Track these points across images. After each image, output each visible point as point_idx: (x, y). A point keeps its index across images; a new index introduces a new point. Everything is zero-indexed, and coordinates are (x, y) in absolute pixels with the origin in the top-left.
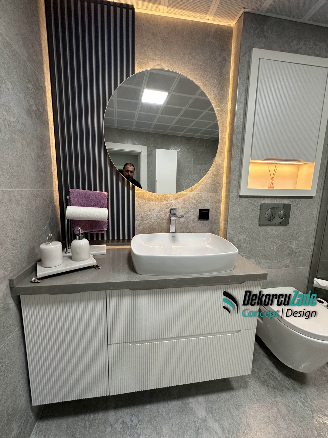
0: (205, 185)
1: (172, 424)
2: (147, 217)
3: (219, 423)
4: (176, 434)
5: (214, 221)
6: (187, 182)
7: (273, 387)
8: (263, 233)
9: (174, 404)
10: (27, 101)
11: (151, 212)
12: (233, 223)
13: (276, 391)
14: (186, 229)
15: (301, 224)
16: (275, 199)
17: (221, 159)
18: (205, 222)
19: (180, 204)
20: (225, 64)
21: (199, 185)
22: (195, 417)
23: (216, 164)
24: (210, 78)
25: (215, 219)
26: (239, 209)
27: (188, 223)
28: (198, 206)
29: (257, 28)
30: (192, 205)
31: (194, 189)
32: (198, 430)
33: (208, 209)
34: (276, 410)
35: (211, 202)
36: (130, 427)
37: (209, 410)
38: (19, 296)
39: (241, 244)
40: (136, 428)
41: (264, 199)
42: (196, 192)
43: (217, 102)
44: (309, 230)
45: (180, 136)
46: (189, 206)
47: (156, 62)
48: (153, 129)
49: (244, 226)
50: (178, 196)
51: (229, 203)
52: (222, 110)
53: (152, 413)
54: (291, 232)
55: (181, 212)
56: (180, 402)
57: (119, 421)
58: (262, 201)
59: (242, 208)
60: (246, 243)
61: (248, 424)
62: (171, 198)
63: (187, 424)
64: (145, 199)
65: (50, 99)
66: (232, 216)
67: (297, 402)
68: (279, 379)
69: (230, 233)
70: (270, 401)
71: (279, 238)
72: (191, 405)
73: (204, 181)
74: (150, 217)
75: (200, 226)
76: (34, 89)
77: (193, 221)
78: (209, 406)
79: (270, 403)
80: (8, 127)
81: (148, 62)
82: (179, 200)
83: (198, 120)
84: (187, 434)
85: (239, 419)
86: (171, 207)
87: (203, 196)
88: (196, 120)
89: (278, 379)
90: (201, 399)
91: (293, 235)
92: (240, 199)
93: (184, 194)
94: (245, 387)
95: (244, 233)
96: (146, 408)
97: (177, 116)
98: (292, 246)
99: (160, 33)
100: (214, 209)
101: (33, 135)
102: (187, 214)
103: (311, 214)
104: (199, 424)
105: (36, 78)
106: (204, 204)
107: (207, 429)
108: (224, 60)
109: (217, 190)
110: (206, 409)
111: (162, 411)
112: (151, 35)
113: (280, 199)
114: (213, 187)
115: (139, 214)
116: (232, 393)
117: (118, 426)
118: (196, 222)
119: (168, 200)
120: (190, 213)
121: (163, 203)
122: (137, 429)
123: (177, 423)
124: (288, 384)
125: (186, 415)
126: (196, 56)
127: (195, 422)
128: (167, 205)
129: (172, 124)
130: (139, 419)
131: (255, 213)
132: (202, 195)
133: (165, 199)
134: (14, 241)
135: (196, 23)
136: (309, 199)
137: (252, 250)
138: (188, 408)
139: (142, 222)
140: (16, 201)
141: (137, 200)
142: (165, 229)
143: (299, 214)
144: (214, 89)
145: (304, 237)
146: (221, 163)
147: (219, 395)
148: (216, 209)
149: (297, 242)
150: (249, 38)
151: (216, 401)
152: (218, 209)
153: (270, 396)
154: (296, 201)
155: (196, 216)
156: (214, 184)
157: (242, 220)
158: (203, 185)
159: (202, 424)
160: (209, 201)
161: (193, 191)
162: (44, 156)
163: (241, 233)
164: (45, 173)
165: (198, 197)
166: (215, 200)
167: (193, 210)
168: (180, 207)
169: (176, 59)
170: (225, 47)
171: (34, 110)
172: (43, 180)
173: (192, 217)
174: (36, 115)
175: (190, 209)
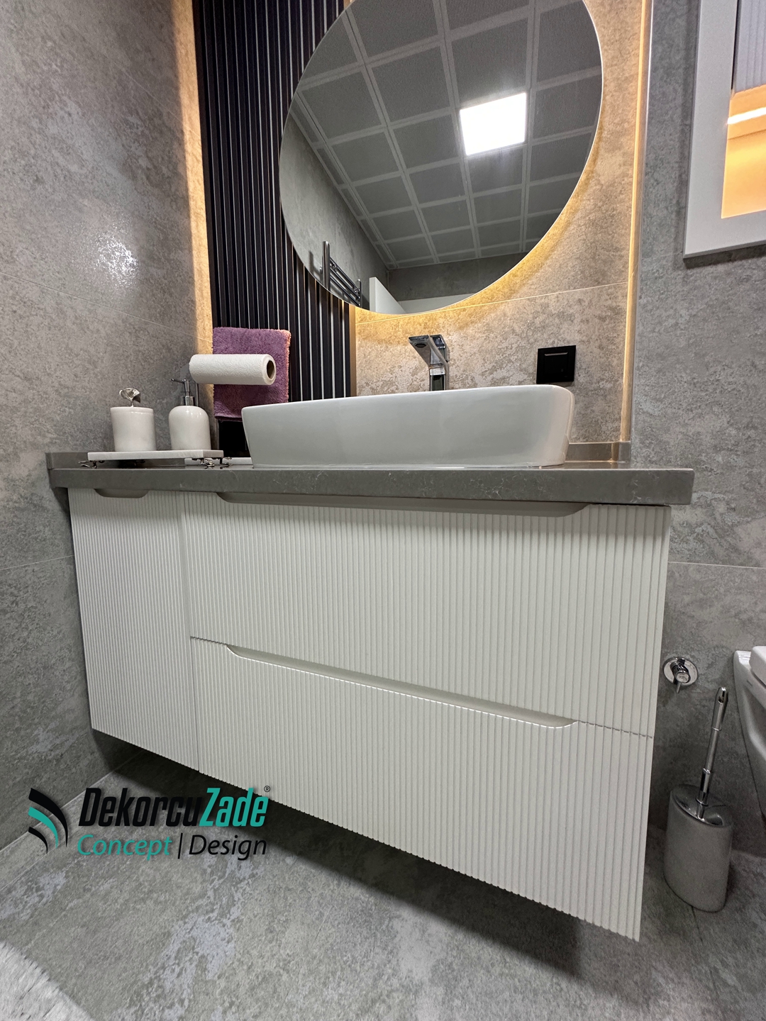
0: (558, 264)
1: (315, 934)
4: (308, 962)
5: (594, 385)
9: (356, 894)
10: (123, 146)
11: (394, 375)
12: (659, 371)
17: (619, 159)
19: (475, 341)
21: (537, 271)
22: (389, 961)
23: (599, 183)
26: (683, 312)
28: (536, 340)
30: (512, 339)
32: (374, 1002)
33: (571, 344)
35: (582, 321)
36: (227, 875)
37: (446, 977)
38: (66, 491)
40: (237, 883)
46: (504, 345)
49: (712, 378)
50: (469, 319)
53: (289, 878)
55: (478, 365)
56: (372, 900)
59: (700, 306)
62: (446, 326)
63: (354, 960)
65: (196, 158)
66: (653, 344)
69: (647, 413)
72: (396, 924)
73: (555, 255)
76: (147, 128)
78: (451, 963)
80: (62, 179)
82: (470, 331)
84: (339, 985)
87: (552, 303)
90: (439, 930)
92: (690, 272)
93: (486, 308)
94: (636, 1003)
95: (715, 409)
100: (597, 344)
101: (137, 213)
102: (499, 371)
104: (389, 988)
105: (155, 110)
106: (556, 329)
109: (604, 274)
110: (434, 970)
111: (313, 889)
114: (591, 267)
115: (367, 384)
116: (564, 984)
120: (508, 367)
122: (238, 889)
123: (331, 940)
125: (366, 938)
127: (380, 975)
130: (255, 872)
132: (547, 301)
134: (66, 390)
138: (384, 927)
140: (76, 318)
141: (360, 346)
146: (619, 172)
147: (508, 960)
148: (605, 342)
151: (487, 967)
152: (611, 341)
155: (529, 374)
156: (595, 254)
157: (704, 355)
158: (549, 266)
159: (398, 996)
160: (573, 318)
161: (514, 295)
162: (169, 261)
163: (700, 411)
164: (171, 295)
165: (533, 311)
166: (599, 312)
167: (516, 357)
168: (476, 350)
171: (144, 167)
172: (162, 306)
173: (515, 379)
174: (148, 178)
175: (508, 352)
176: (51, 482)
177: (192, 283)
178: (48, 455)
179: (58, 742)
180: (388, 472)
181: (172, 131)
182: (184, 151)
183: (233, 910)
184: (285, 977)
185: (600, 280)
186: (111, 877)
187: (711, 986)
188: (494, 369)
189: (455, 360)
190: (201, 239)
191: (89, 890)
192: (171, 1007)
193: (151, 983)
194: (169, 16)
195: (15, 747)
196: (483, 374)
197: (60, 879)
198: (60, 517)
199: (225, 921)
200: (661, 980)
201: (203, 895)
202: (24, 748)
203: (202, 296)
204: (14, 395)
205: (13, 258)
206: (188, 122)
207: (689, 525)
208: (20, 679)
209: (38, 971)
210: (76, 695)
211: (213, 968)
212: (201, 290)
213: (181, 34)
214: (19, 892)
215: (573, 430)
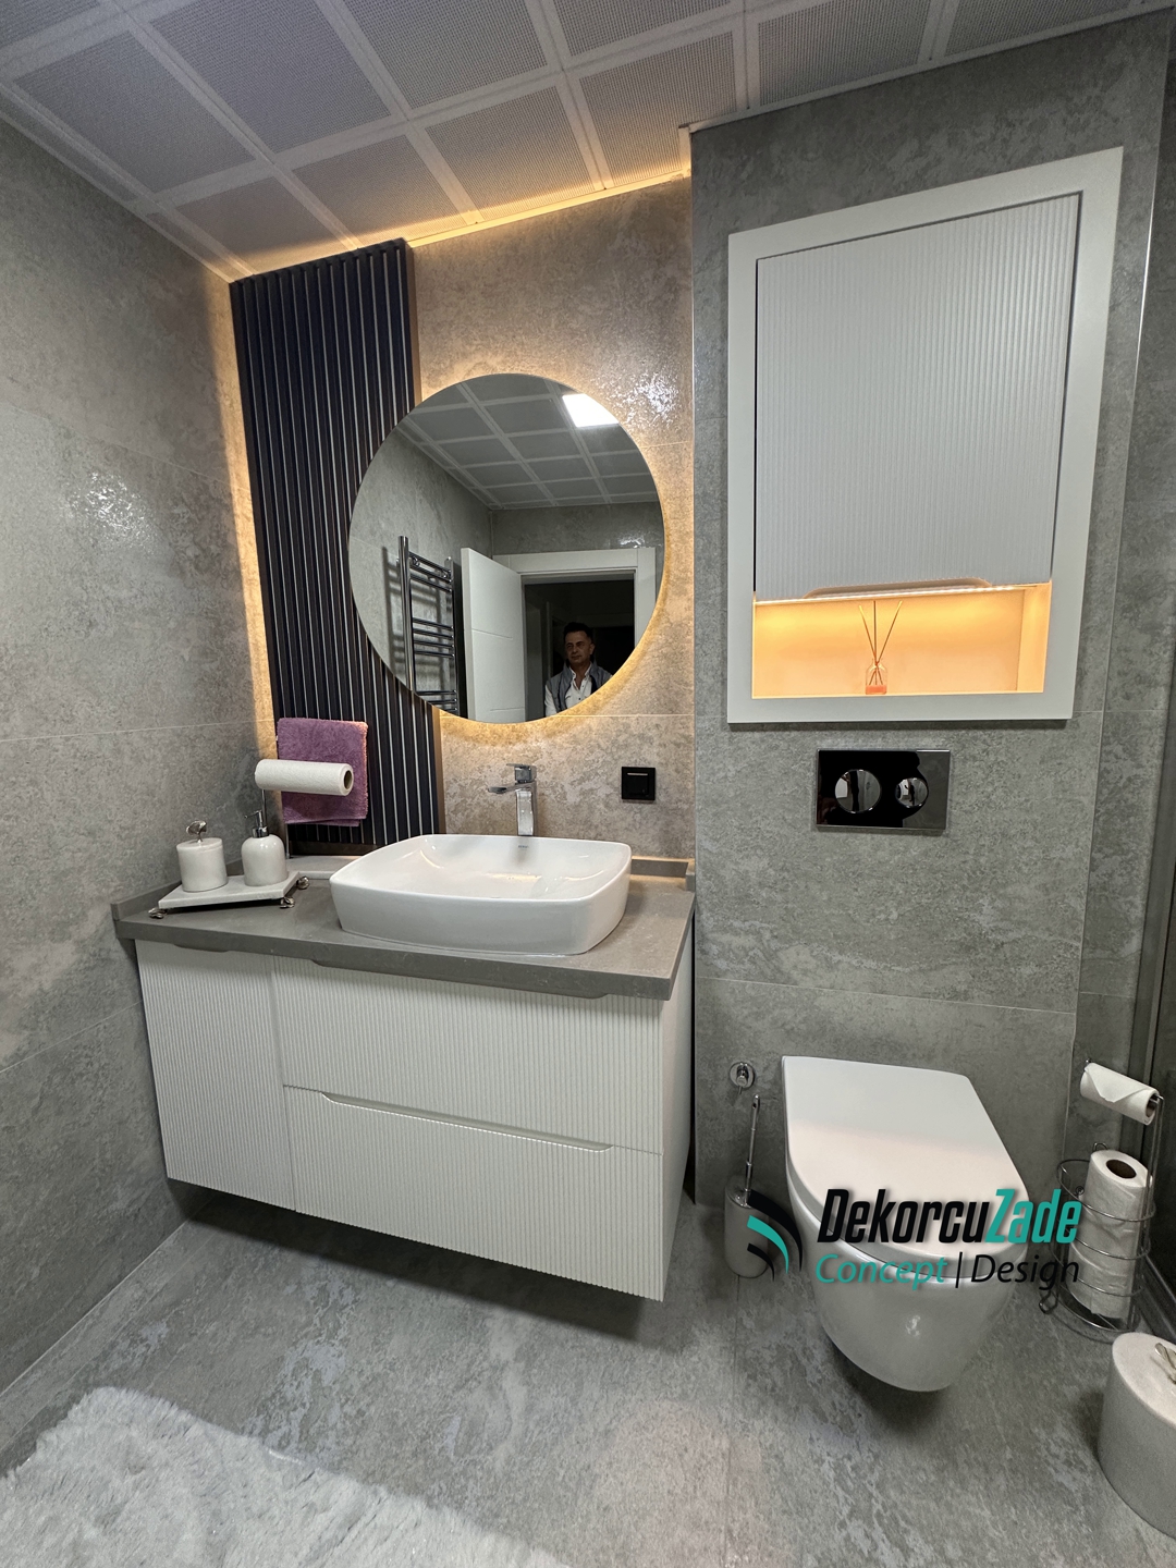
0: (637, 689)
1: (417, 1340)
2: (475, 787)
3: (529, 1391)
4: (411, 1361)
5: (674, 806)
7: (769, 1387)
8: (835, 858)
9: (452, 1304)
10: (170, 544)
11: (482, 774)
12: (715, 815)
13: (771, 1402)
14: (585, 828)
15: (1013, 832)
16: (878, 733)
18: (647, 807)
19: (563, 751)
21: (618, 692)
22: (481, 1351)
23: (669, 621)
25: (680, 801)
26: (730, 767)
27: (591, 808)
28: (620, 757)
29: (744, 165)
30: (598, 753)
31: (604, 705)
32: (467, 1381)
33: (652, 766)
34: (725, 1444)
35: (660, 745)
36: (330, 1304)
37: (527, 1356)
38: (133, 940)
39: (750, 887)
40: (341, 1310)
41: (827, 733)
42: (609, 712)
44: (1061, 858)
46: (592, 757)
47: (471, 361)
49: (755, 826)
50: (556, 728)
53: (391, 1298)
54: (964, 862)
55: (567, 775)
56: (468, 1306)
57: (318, 1283)
58: (822, 739)
59: (743, 764)
60: (770, 887)
61: (607, 1432)
63: (451, 1354)
64: (467, 738)
65: (247, 516)
66: (708, 791)
67: (820, 1461)
68: (813, 1377)
70: (726, 1415)
71: (910, 881)
72: (489, 1323)
73: (634, 679)
75: (630, 820)
76: (194, 511)
77: (607, 805)
78: (533, 1345)
79: (720, 1422)
80: (113, 612)
81: (451, 366)
82: (558, 740)
84: (438, 1374)
85: (591, 1409)
87: (633, 724)
89: (809, 1378)
90: (524, 1322)
91: (974, 873)
92: (733, 735)
94: (674, 1351)
95: (758, 852)
96: (385, 1285)
98: (978, 917)
99: (477, 279)
100: (674, 768)
101: (187, 612)
102: (587, 782)
103: (1065, 791)
104: (480, 1370)
105: (201, 486)
106: (637, 750)
107: (490, 1388)
108: (670, 290)
109: (676, 704)
110: (519, 1351)
111: (414, 1305)
112: (454, 292)
113: (901, 733)
114: (665, 697)
115: (455, 780)
116: (622, 1347)
117: (310, 1292)
118: (617, 808)
119: (529, 740)
120: (595, 780)
121: (515, 747)
122: (342, 1314)
123: (431, 1343)
124: (833, 1404)
125: (462, 1337)
126: (581, 308)
127: (473, 1362)
128: (527, 753)
130: (357, 1297)
131: (798, 785)
132: (628, 722)
133: (518, 738)
134: (127, 832)
135: (573, 213)
136: (1049, 732)
137: (795, 914)
138: (478, 1326)
140: (133, 752)
141: (446, 740)
143: (1000, 792)
145: (1033, 885)
146: (684, 616)
147: (580, 1336)
148: (680, 767)
149: (998, 903)
150: (717, 206)
151: (562, 1343)
153: (736, 1404)
154: (975, 738)
155: (616, 789)
156: (668, 685)
157: (749, 806)
158: (629, 689)
159: (487, 1374)
160: (652, 740)
162: (221, 648)
163: (746, 853)
164: (226, 686)
165: (616, 729)
166: (674, 739)
167: (602, 771)
168: (564, 759)
169: (526, 334)
170: (672, 247)
171: (192, 556)
172: (217, 702)
173: (603, 792)
174: (197, 567)
175: (595, 765)
176: (117, 932)
177: (247, 661)
178: (114, 907)
179: (135, 1196)
180: (464, 959)
181: (219, 501)
182: (233, 515)
183: (340, 1331)
184: (392, 1375)
185: (673, 709)
186: (212, 1321)
187: (734, 1330)
188: (582, 780)
189: (544, 767)
190: (255, 607)
191: (196, 1334)
192: (295, 1409)
193: (274, 1396)
194: (212, 373)
195: (97, 1208)
196: (572, 784)
197: (163, 1329)
198: (127, 965)
199: (333, 1341)
200: (697, 1333)
201: (309, 1323)
202: (104, 1208)
203: (260, 672)
204: (80, 854)
205: (72, 716)
206: (235, 480)
207: (744, 948)
208: (97, 1140)
209: (168, 1403)
210: (150, 1146)
211: (327, 1380)
212: (258, 665)
213: (225, 385)
214: (123, 1345)
215: (657, 845)
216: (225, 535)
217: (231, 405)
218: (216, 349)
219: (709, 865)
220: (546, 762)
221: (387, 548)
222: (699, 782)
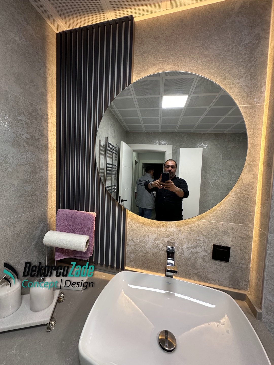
2: (141, 244)
5: (238, 265)
6: (214, 179)
11: (145, 239)
18: (224, 264)
19: (184, 233)
20: (258, 43)
21: (214, 211)
24: (232, 67)
25: (241, 263)
27: (196, 261)
28: (212, 240)
30: (201, 237)
31: (206, 216)
33: (228, 246)
35: (233, 237)
42: (208, 220)
43: (244, 97)
45: (208, 133)
46: (198, 238)
47: (157, 67)
48: (178, 129)
51: (266, 250)
52: (252, 107)
55: (185, 244)
69: (270, 300)
73: (222, 207)
74: (145, 244)
75: (215, 268)
76: (28, 119)
77: (203, 260)
82: (182, 228)
83: (226, 116)
86: (172, 235)
87: (220, 226)
88: (224, 117)
97: (201, 115)
99: (163, 34)
100: (239, 248)
101: (19, 163)
106: (221, 237)
108: (256, 39)
109: (243, 220)
112: (152, 39)
114: (238, 216)
115: (132, 239)
118: (208, 262)
119: (168, 227)
120: (199, 248)
121: (161, 229)
126: (211, 46)
128: (167, 232)
129: (198, 122)
132: (217, 225)
139: (134, 249)
142: (162, 263)
144: (238, 81)
148: (243, 248)
152: (246, 248)
155: (209, 253)
156: (240, 211)
158: (219, 211)
160: (229, 234)
161: (203, 218)
162: (35, 179)
164: (35, 195)
165: (211, 227)
166: (241, 235)
167: (203, 245)
168: (184, 237)
169: (183, 56)
170: (259, 21)
171: (25, 138)
172: (30, 203)
173: (202, 254)
174: (27, 143)
175: (199, 242)
177: (47, 183)
181: (42, 116)
182: (47, 123)
185: (242, 222)
188: (192, 248)
189: (174, 239)
196: (187, 248)
203: (52, 187)
206: (50, 109)
212: (51, 185)
213: (50, 70)
215: (227, 281)
216: (43, 131)
217: (52, 79)
218: (48, 56)
219: (270, 308)
220: (175, 237)
221: (101, 140)
222: (268, 266)
